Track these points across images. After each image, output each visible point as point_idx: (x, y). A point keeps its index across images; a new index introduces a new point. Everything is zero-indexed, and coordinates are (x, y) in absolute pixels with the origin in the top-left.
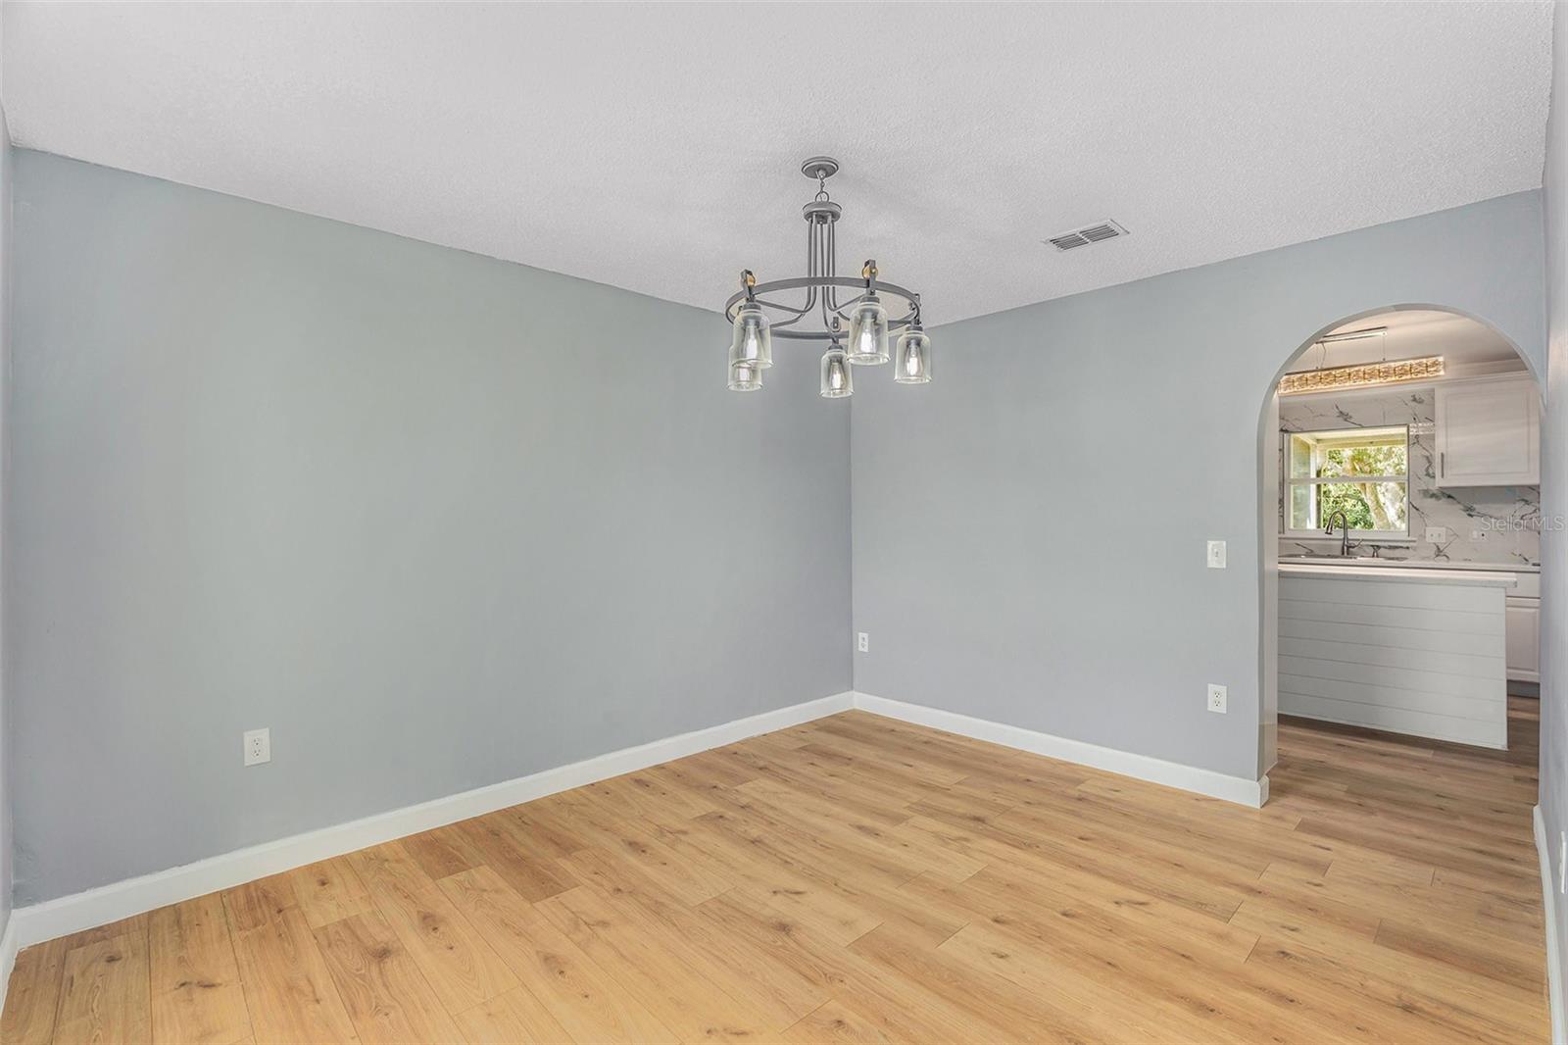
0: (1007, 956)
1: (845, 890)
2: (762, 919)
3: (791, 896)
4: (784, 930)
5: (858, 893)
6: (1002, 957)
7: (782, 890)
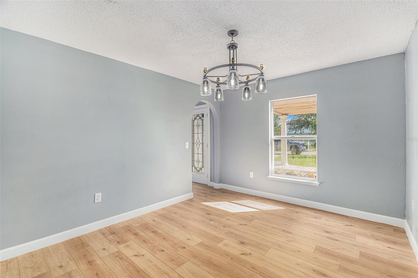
0: (187, 239)
1: (228, 256)
2: (249, 245)
3: (245, 253)
4: (242, 242)
5: (224, 255)
6: (188, 239)
7: (249, 255)
